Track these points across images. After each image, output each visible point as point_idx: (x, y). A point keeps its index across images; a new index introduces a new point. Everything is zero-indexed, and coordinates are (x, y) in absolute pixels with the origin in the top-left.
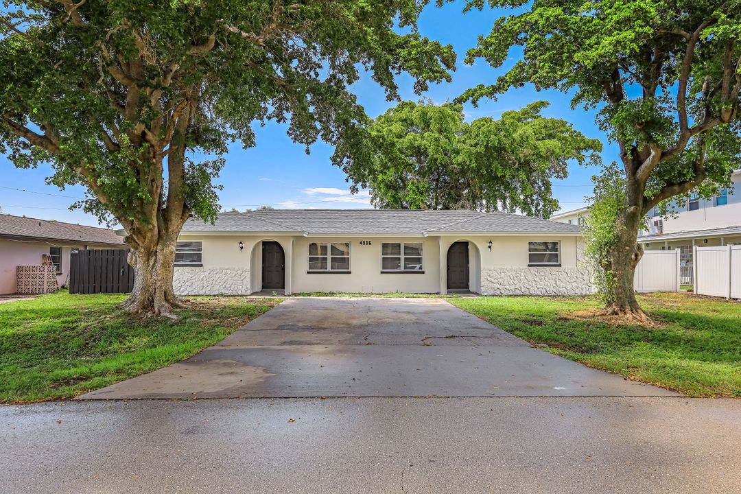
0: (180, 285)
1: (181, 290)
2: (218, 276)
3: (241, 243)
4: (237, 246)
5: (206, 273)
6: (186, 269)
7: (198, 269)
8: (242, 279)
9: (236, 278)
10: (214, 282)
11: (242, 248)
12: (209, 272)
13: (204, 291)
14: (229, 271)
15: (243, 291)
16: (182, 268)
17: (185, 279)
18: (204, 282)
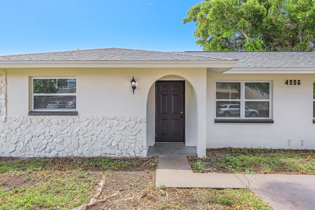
0: (45, 142)
1: (48, 148)
2: (99, 129)
3: (133, 80)
4: (128, 85)
5: (83, 125)
6: (54, 118)
7: (70, 118)
8: (135, 133)
9: (125, 132)
10: (94, 137)
11: (134, 88)
12: (87, 123)
13: (80, 151)
14: (115, 122)
15: (137, 151)
16: (47, 117)
17: (53, 133)
18: (81, 137)
